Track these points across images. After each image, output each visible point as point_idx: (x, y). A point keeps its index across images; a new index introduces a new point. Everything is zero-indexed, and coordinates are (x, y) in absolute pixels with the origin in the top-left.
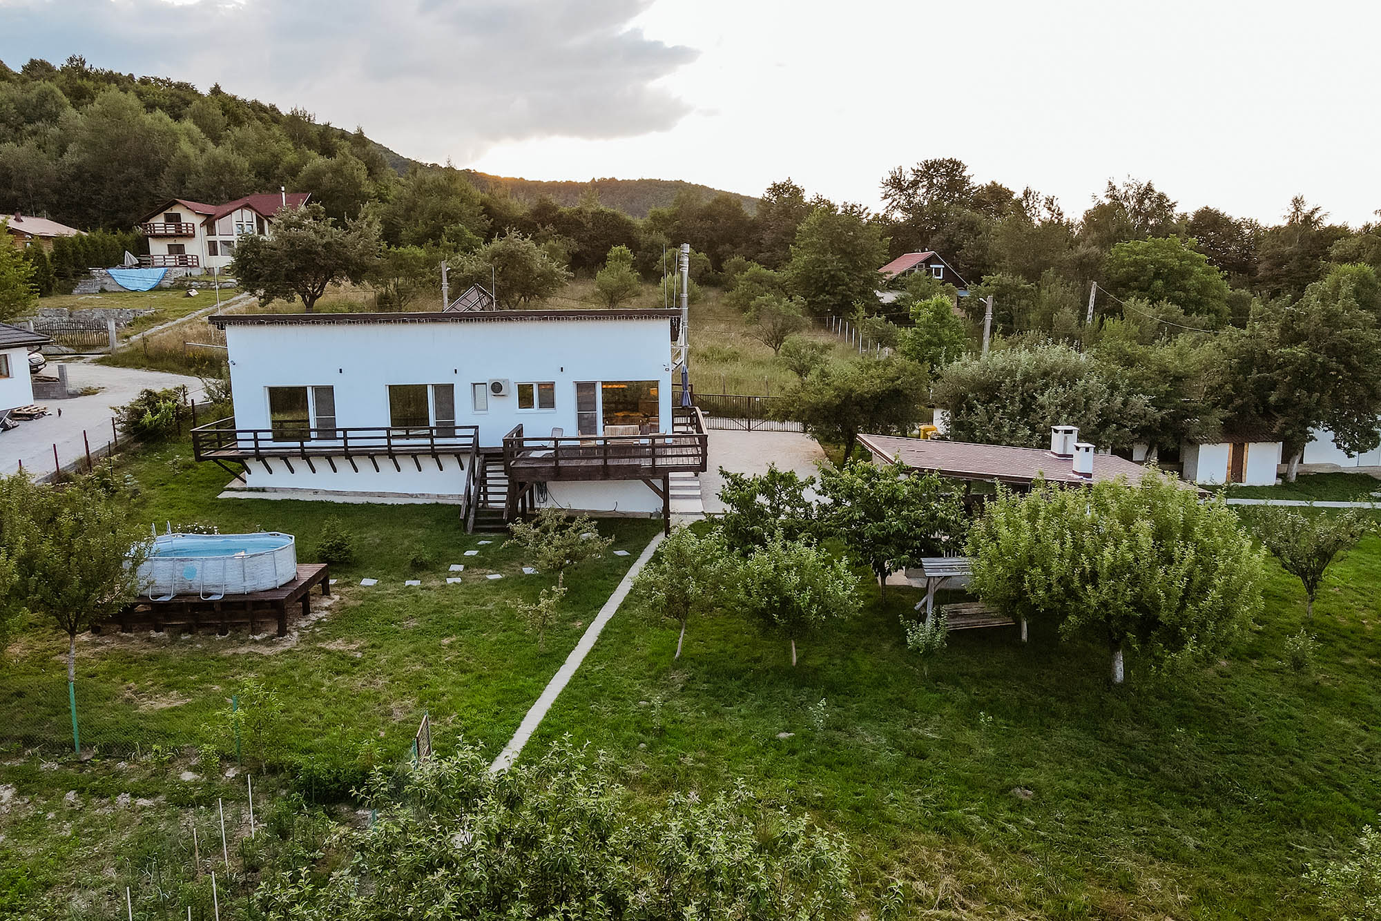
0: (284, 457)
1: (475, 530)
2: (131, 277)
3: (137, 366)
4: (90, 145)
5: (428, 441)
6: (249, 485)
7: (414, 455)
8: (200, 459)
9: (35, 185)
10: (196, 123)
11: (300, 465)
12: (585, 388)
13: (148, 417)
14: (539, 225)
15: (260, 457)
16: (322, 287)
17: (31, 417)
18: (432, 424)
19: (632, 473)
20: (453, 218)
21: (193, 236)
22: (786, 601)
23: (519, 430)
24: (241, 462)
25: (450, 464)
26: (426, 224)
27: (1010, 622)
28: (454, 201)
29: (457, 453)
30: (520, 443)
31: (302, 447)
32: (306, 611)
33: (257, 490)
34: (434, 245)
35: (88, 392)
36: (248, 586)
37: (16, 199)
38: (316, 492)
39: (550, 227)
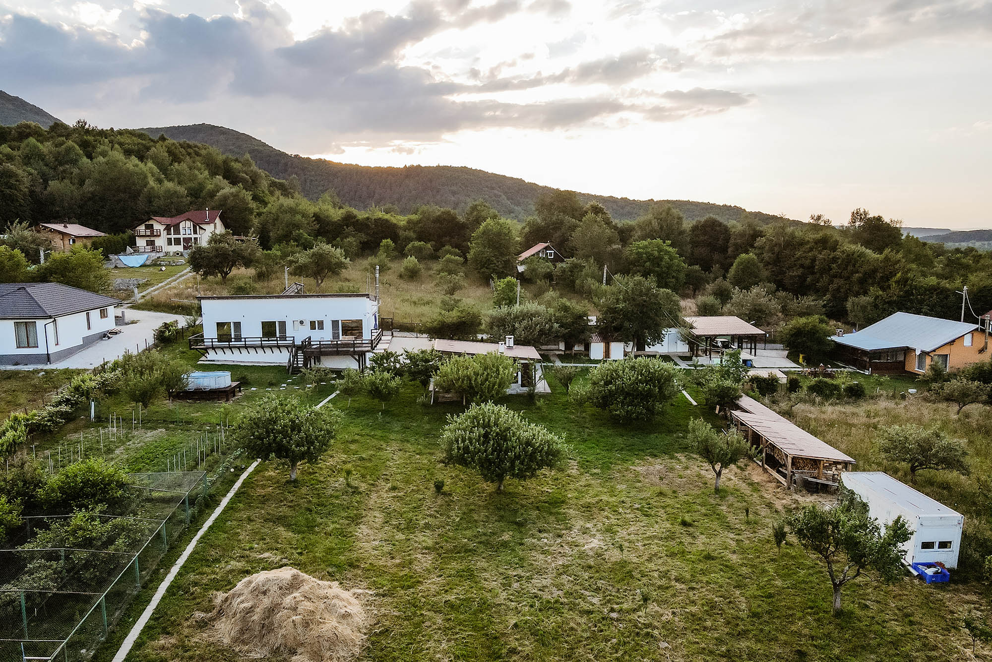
0: (222, 348)
1: (292, 374)
2: (131, 260)
3: (149, 310)
4: (99, 182)
5: (276, 342)
6: (208, 359)
7: (271, 347)
8: (191, 349)
9: (69, 204)
10: (154, 163)
11: (228, 351)
12: (335, 323)
13: (167, 333)
14: (345, 227)
15: (213, 348)
16: (230, 270)
17: (116, 333)
18: (278, 336)
19: (346, 353)
20: (298, 226)
21: (160, 236)
22: (377, 388)
23: (310, 338)
24: (206, 350)
25: (285, 351)
26: (283, 230)
27: (459, 399)
28: (299, 217)
29: (287, 347)
30: (309, 343)
31: (229, 345)
32: (234, 396)
33: (211, 361)
34: (286, 244)
35: (133, 322)
36: (217, 386)
37: (57, 212)
38: (234, 362)
39: (351, 228)
